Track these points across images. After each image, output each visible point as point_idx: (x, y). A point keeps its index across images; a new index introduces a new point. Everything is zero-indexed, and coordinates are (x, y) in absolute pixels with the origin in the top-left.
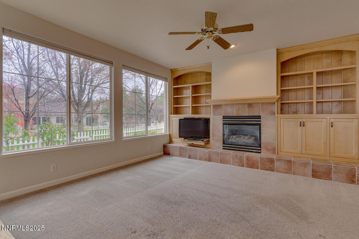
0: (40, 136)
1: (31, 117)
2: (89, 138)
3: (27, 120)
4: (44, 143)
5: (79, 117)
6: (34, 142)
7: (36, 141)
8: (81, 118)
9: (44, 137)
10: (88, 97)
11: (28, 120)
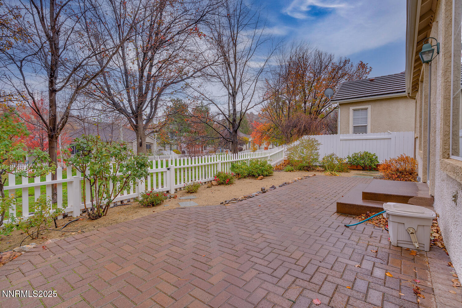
0: (78, 167)
1: (61, 129)
2: (166, 171)
3: (53, 135)
4: (85, 181)
5: (139, 137)
6: (65, 180)
7: (70, 177)
8: (143, 139)
9: (84, 169)
10: (151, 105)
11: (56, 135)
